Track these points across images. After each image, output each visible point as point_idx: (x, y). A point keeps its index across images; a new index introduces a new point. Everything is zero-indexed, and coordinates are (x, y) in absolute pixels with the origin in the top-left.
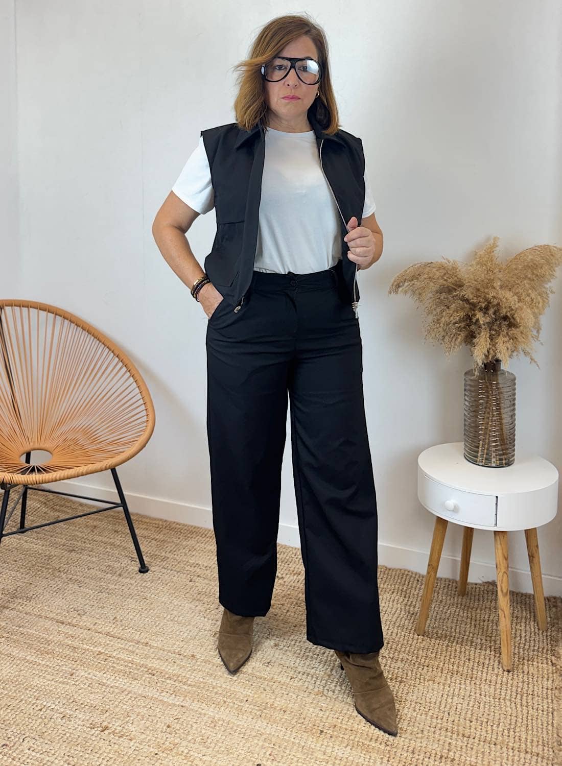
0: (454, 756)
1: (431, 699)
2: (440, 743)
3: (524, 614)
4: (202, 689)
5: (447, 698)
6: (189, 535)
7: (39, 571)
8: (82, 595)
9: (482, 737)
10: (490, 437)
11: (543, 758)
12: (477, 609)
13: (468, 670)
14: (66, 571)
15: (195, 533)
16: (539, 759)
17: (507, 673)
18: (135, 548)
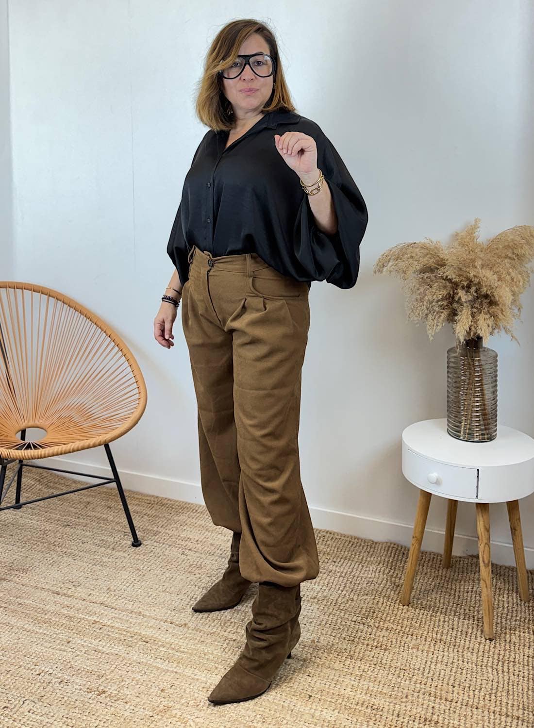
0: (438, 719)
1: (414, 665)
2: (424, 707)
3: (507, 586)
4: (194, 655)
5: (430, 664)
6: (180, 511)
7: (34, 545)
8: (77, 568)
9: (464, 701)
10: (472, 412)
11: (523, 721)
12: (461, 581)
13: (451, 638)
14: (60, 545)
15: (186, 509)
16: (520, 722)
17: (489, 641)
18: (127, 523)
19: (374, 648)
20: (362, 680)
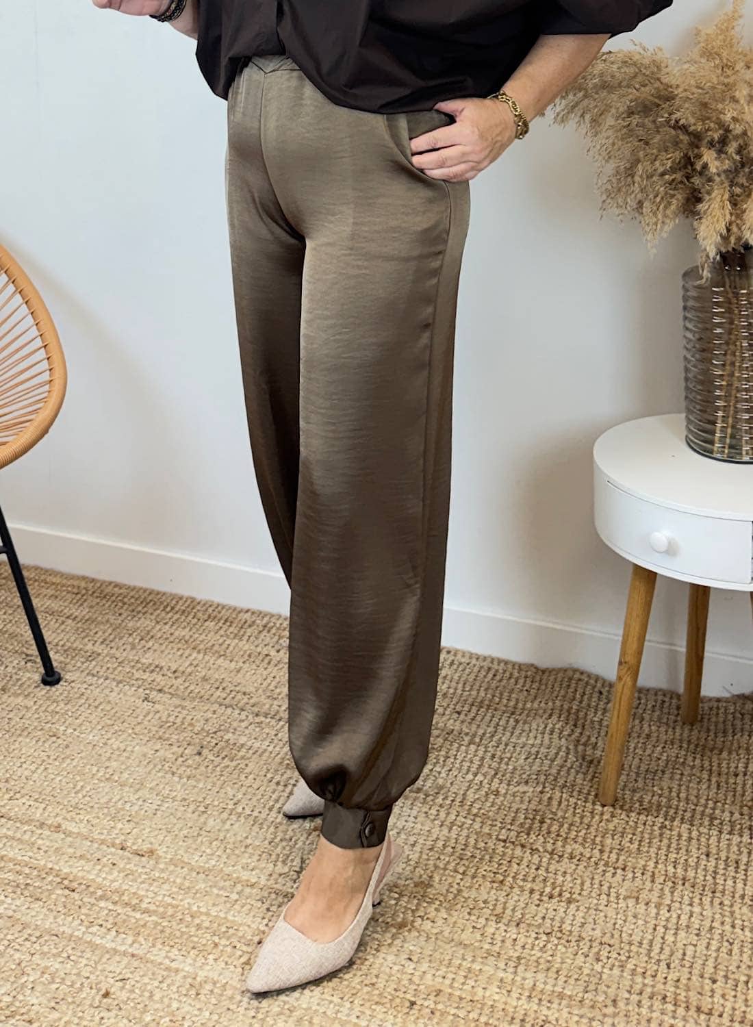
1: (631, 935)
4: (170, 919)
5: (665, 933)
6: (140, 608)
9: (737, 1012)
10: (737, 402)
12: (721, 751)
13: (705, 876)
15: (151, 604)
18: (32, 636)
19: (546, 899)
20: (521, 968)
